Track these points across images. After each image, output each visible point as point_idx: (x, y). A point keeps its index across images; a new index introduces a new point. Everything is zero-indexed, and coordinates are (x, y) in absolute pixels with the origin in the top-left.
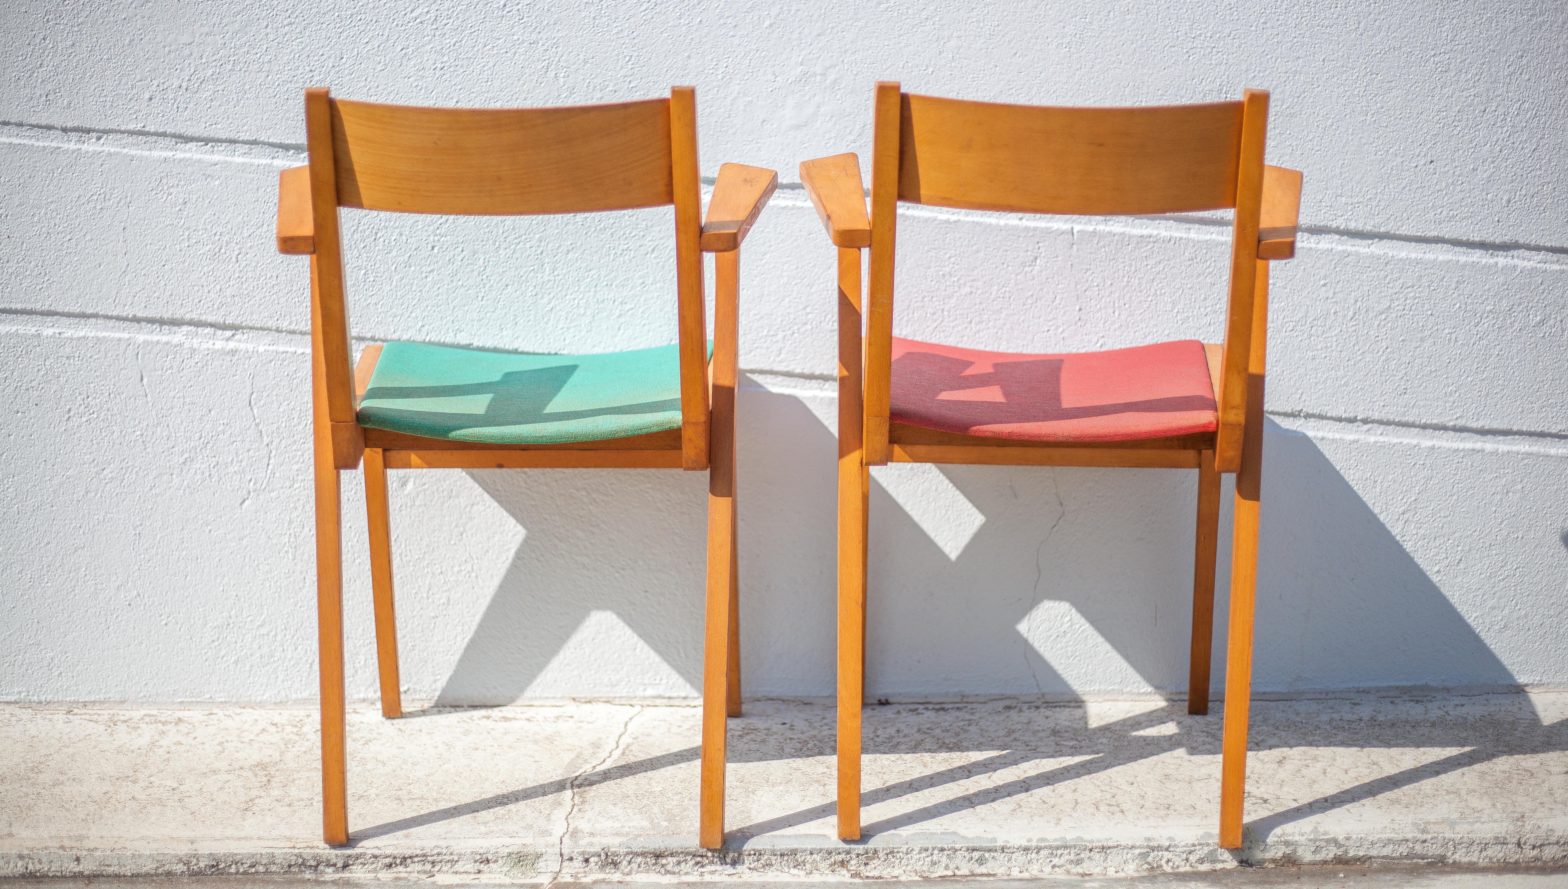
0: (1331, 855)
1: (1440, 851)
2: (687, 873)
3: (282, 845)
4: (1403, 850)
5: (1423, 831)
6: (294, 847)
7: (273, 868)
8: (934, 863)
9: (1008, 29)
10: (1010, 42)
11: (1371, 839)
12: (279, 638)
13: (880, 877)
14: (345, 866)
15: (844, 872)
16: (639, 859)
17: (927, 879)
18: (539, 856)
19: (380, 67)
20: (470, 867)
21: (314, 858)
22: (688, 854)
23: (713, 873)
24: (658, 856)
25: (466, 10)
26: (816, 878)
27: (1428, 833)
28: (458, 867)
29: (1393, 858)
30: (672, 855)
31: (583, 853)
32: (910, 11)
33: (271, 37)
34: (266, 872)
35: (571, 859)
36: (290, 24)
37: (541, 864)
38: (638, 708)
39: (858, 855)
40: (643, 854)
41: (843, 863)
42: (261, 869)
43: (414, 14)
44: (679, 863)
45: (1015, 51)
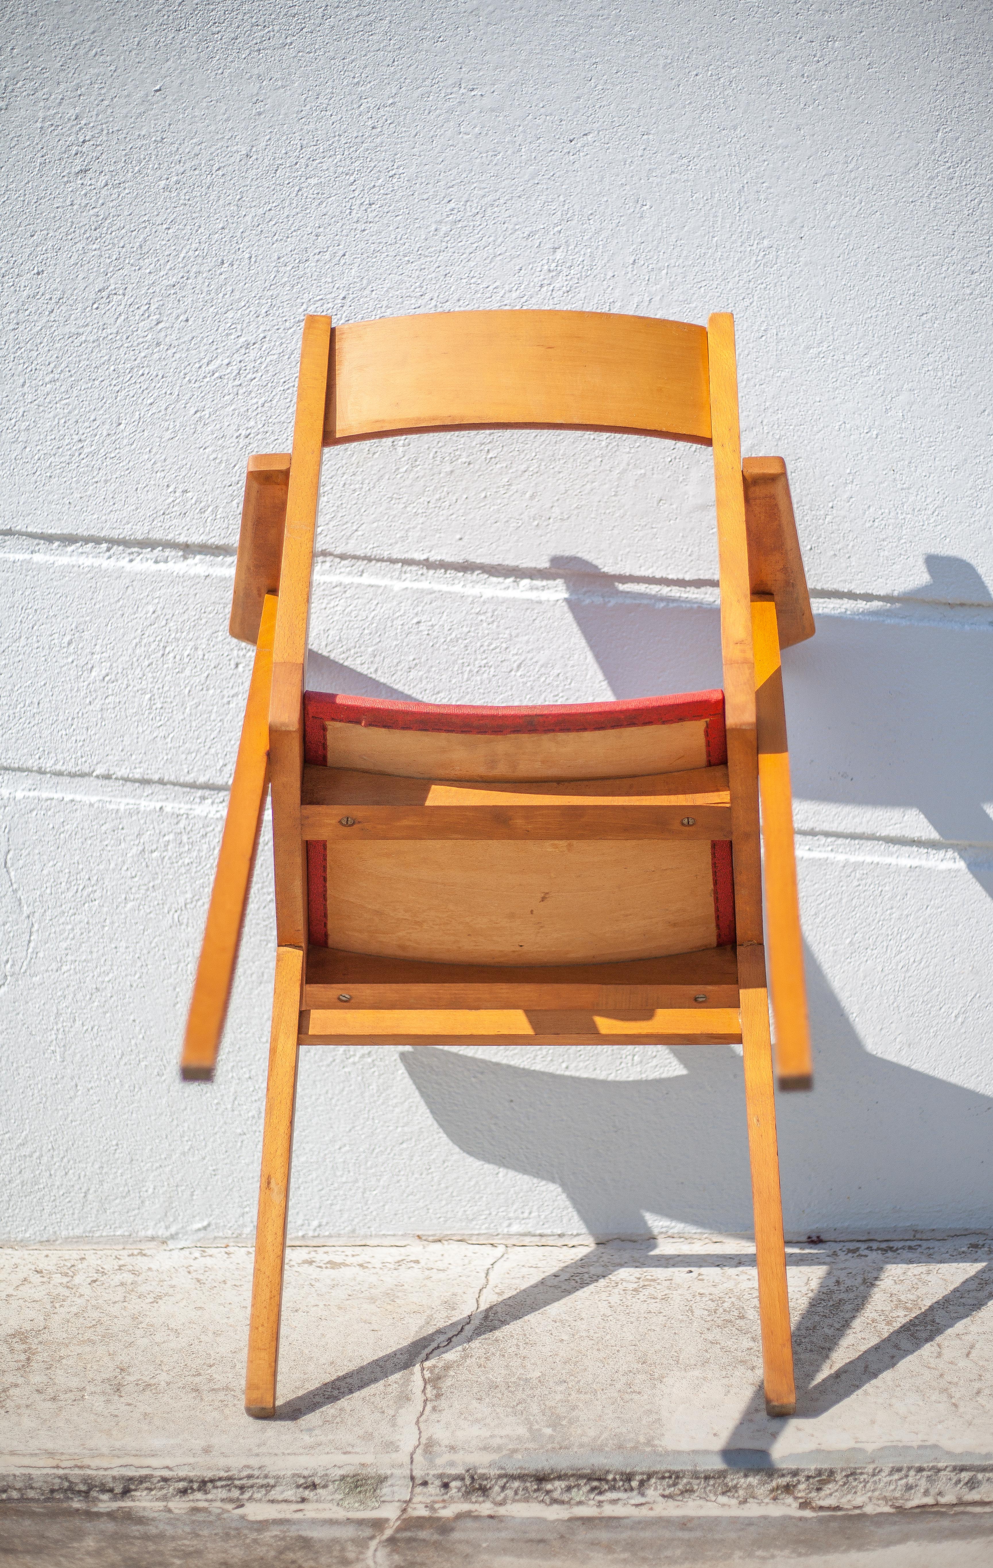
2: (580, 1503)
3: (41, 1463)
6: (58, 1467)
7: (31, 1494)
8: (909, 1488)
9: (974, 379)
10: (976, 396)
12: (45, 1159)
13: (838, 1508)
14: (126, 1492)
15: (789, 1500)
16: (516, 1484)
17: (901, 1511)
18: (382, 1480)
19: (168, 435)
20: (290, 1494)
21: (85, 1480)
22: (581, 1477)
23: (614, 1502)
24: (541, 1478)
25: (278, 361)
26: (753, 1510)
28: (274, 1494)
30: (559, 1478)
31: (440, 1476)
32: (848, 358)
33: (29, 398)
34: (23, 1499)
35: (425, 1484)
36: (54, 381)
37: (385, 1490)
38: (501, 1249)
39: (808, 1478)
40: (521, 1477)
41: (787, 1488)
42: (15, 1495)
43: (212, 367)
44: (569, 1489)
45: (983, 407)
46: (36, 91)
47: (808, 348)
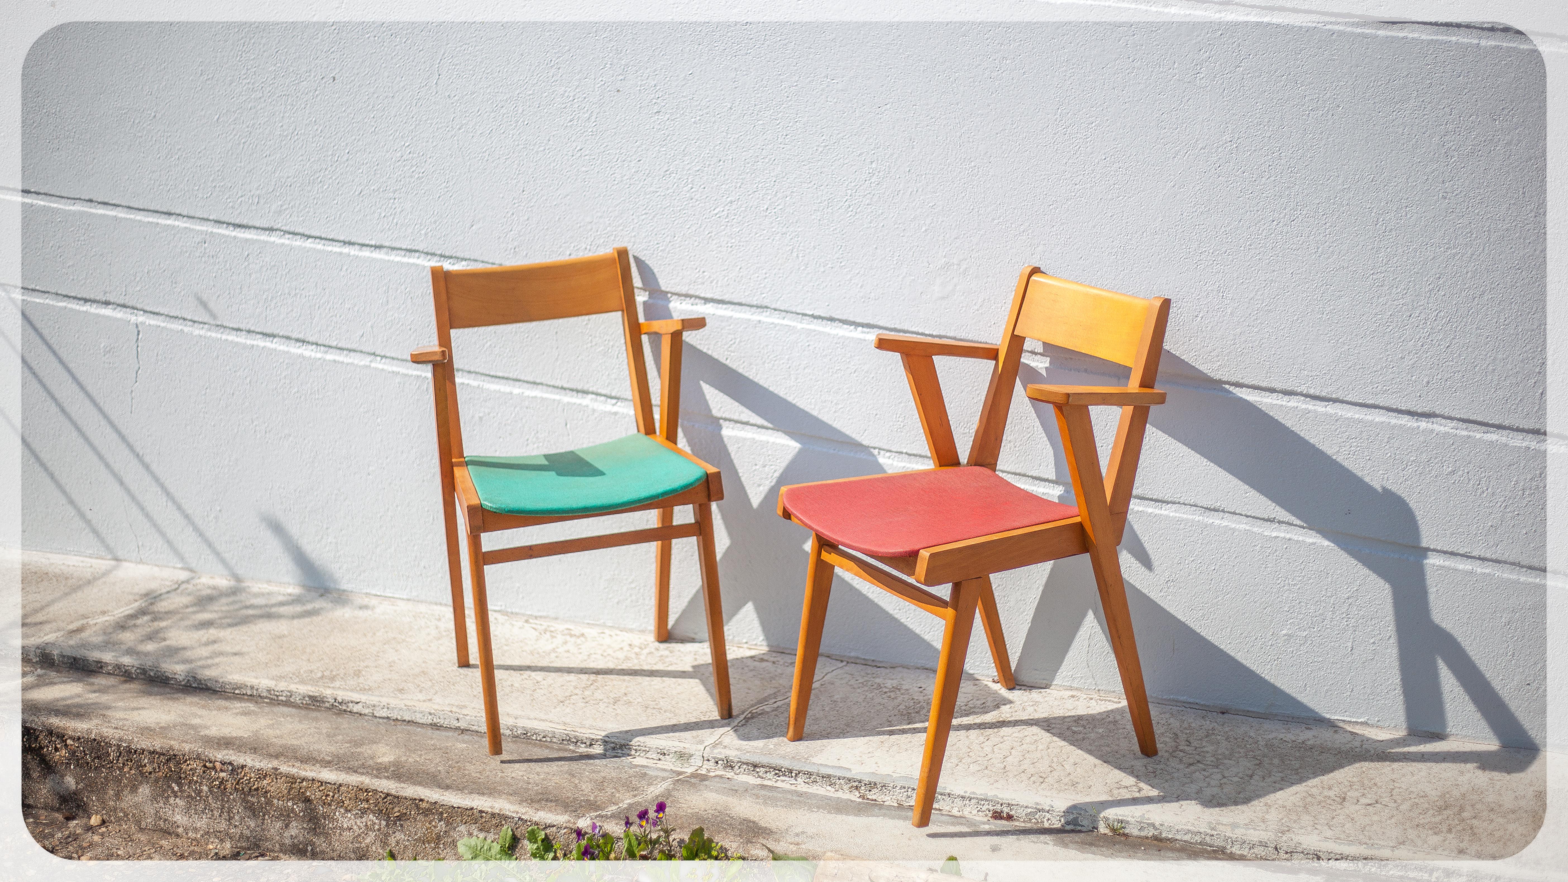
0: (1151, 834)
1: (1222, 844)
2: (770, 779)
4: (1198, 839)
5: (1213, 829)
7: (554, 740)
8: (908, 797)
10: (1077, 249)
11: (1177, 827)
13: (875, 800)
14: (591, 745)
15: (857, 793)
16: (745, 766)
17: (900, 806)
18: (691, 756)
19: (696, 244)
20: (654, 756)
21: (575, 738)
22: (771, 768)
23: (783, 781)
24: (755, 766)
25: (745, 211)
26: (840, 794)
27: (1215, 830)
28: (648, 755)
29: (1191, 843)
30: (763, 766)
31: (714, 758)
32: (1013, 226)
33: (636, 221)
34: (551, 742)
35: (708, 760)
36: (646, 214)
37: (692, 761)
38: (844, 663)
39: (865, 785)
40: (747, 764)
41: (857, 788)
42: (549, 739)
43: (716, 212)
44: (766, 772)
46: (637, 71)
47: (993, 219)
